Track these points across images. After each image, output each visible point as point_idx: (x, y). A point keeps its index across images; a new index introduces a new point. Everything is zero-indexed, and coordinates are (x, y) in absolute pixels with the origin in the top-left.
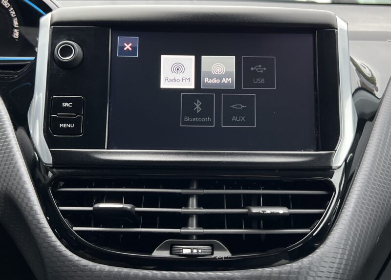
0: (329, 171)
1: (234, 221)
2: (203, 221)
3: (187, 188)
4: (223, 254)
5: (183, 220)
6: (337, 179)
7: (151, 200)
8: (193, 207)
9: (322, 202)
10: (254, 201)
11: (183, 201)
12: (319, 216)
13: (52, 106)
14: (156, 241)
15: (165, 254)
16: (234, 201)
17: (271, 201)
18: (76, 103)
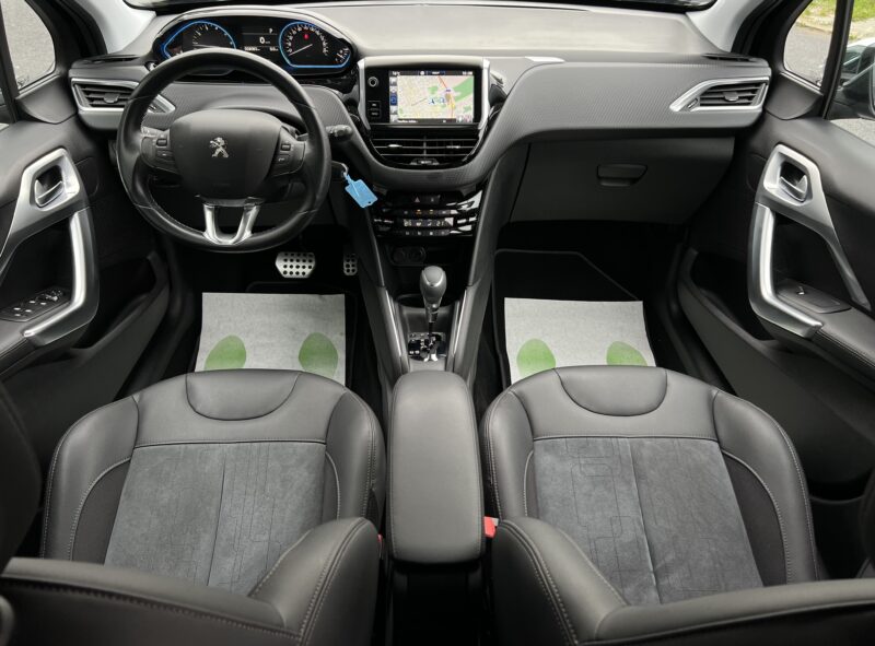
0: (478, 131)
1: (441, 151)
2: (429, 151)
3: (422, 138)
4: (436, 164)
5: (421, 151)
6: (481, 135)
7: (408, 144)
8: (425, 147)
9: (474, 143)
10: (448, 143)
11: (421, 144)
12: (471, 149)
13: (368, 106)
14: (411, 159)
15: (415, 164)
16: (441, 144)
17: (455, 144)
18: (377, 103)
